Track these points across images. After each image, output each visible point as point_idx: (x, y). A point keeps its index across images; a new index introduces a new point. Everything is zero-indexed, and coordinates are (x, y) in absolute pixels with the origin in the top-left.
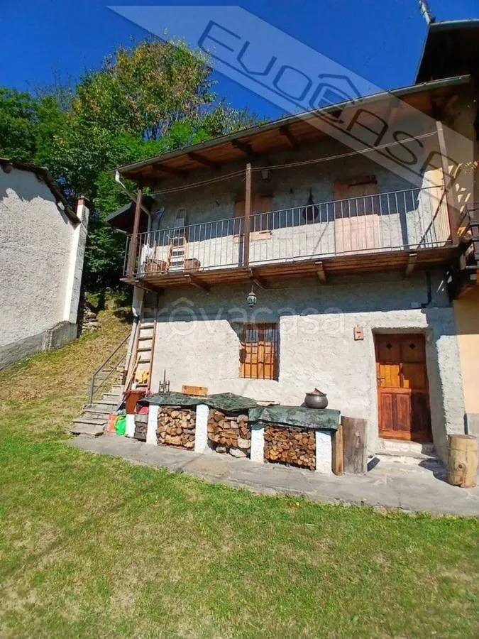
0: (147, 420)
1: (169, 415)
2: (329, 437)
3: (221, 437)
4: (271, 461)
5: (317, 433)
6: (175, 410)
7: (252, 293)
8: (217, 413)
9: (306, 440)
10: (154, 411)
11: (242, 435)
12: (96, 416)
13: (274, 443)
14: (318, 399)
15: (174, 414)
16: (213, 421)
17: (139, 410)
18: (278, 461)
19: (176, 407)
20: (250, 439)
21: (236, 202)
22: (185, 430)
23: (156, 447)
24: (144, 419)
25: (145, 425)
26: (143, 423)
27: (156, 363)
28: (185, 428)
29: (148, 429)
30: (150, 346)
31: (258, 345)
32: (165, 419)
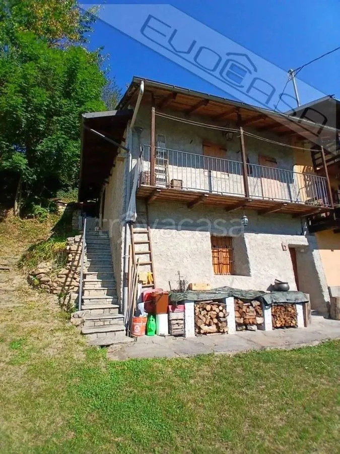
0: (184, 317)
1: (204, 309)
2: (302, 306)
3: (245, 319)
4: (277, 328)
5: (297, 305)
6: (208, 304)
7: (245, 216)
8: (240, 302)
9: (293, 311)
10: (190, 307)
11: (258, 314)
12: (102, 323)
13: (277, 316)
14: (285, 285)
15: (208, 308)
16: (238, 308)
18: (281, 327)
19: (209, 302)
20: (263, 317)
21: (203, 145)
22: (221, 319)
23: (194, 338)
24: (181, 316)
25: (182, 322)
26: (180, 319)
27: (155, 266)
28: (221, 317)
29: (186, 325)
30: (147, 250)
31: (218, 251)
32: (202, 313)
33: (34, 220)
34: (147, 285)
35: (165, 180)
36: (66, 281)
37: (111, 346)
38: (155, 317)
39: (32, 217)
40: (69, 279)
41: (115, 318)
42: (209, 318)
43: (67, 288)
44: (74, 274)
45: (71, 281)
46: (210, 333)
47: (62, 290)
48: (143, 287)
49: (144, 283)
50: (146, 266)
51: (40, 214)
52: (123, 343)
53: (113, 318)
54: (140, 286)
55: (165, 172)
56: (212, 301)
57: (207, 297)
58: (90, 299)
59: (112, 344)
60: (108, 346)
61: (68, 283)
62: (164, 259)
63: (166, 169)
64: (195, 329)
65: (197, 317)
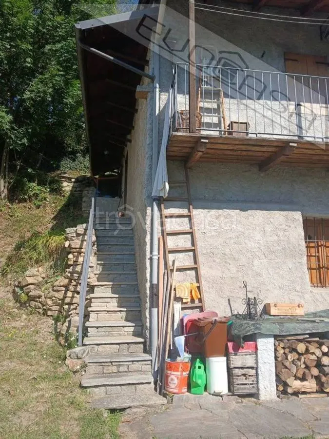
0: (257, 363)
1: (294, 350)
6: (301, 341)
10: (266, 346)
12: (115, 369)
15: (301, 347)
17: (236, 349)
19: (301, 337)
21: (286, 60)
22: (325, 369)
23: (276, 402)
24: (250, 361)
25: (253, 372)
26: (248, 368)
27: (203, 271)
28: (326, 366)
29: (260, 377)
30: (188, 245)
31: (318, 246)
32: (289, 357)
33: (28, 204)
34: (190, 305)
35: (219, 125)
36: (65, 297)
37: (128, 411)
38: (204, 362)
39: (25, 200)
40: (69, 294)
41: (138, 361)
42: (303, 366)
43: (66, 307)
44: (76, 286)
45: (73, 297)
46: (304, 393)
47: (60, 311)
48: (183, 309)
49: (184, 301)
50: (188, 272)
51: (36, 195)
52: (149, 406)
53: (133, 361)
54: (178, 306)
55: (217, 111)
56: (308, 336)
57: (298, 328)
58: (97, 328)
59: (129, 407)
60: (123, 410)
61: (68, 300)
62: (218, 260)
63: (218, 106)
64: (277, 386)
65: (280, 364)
